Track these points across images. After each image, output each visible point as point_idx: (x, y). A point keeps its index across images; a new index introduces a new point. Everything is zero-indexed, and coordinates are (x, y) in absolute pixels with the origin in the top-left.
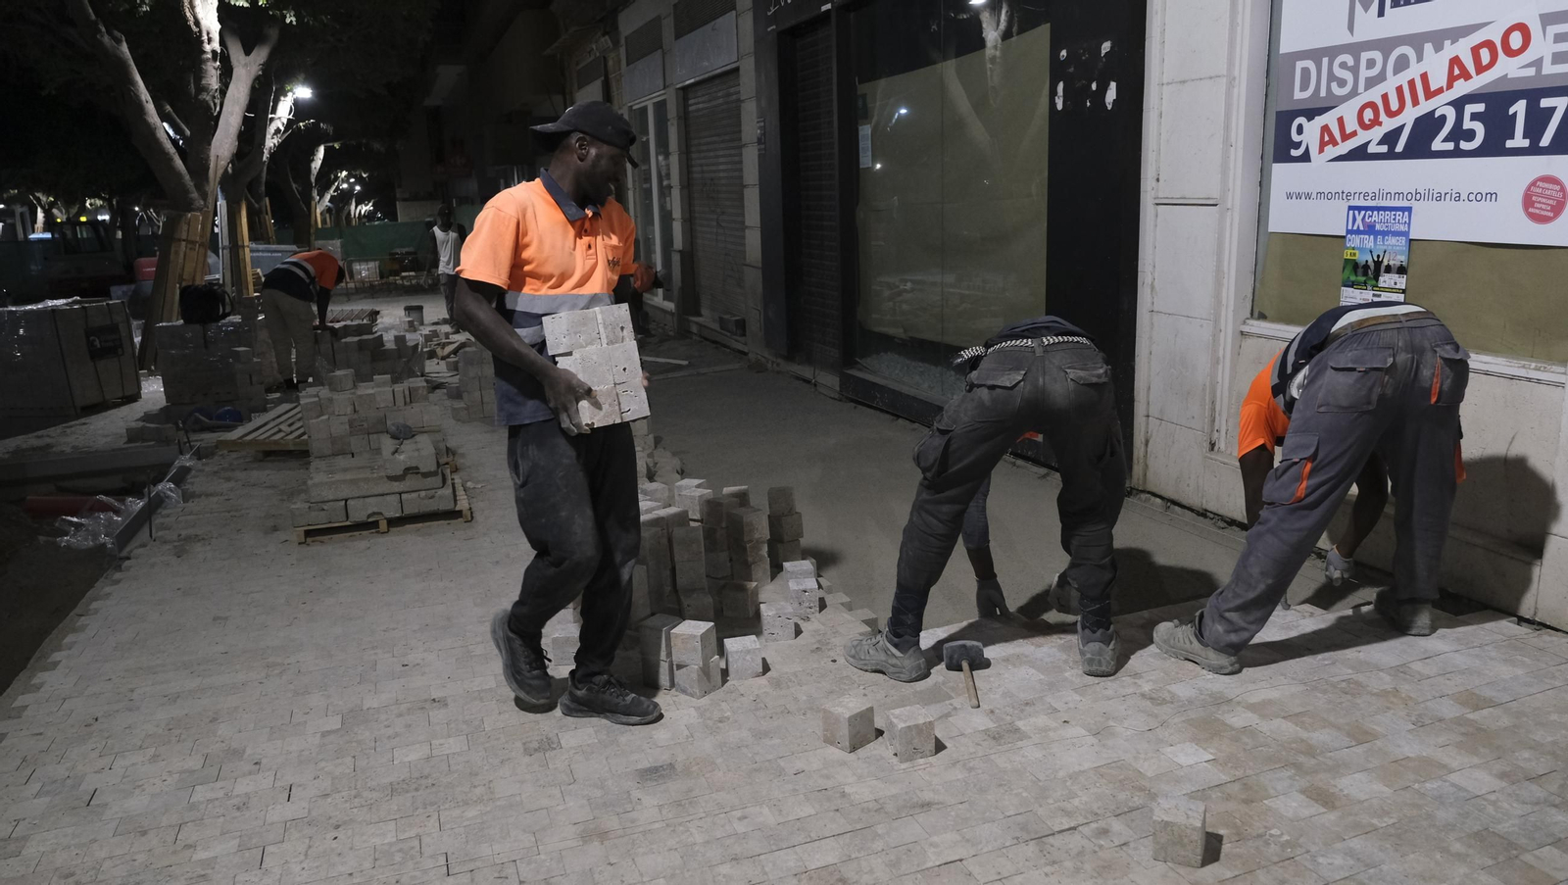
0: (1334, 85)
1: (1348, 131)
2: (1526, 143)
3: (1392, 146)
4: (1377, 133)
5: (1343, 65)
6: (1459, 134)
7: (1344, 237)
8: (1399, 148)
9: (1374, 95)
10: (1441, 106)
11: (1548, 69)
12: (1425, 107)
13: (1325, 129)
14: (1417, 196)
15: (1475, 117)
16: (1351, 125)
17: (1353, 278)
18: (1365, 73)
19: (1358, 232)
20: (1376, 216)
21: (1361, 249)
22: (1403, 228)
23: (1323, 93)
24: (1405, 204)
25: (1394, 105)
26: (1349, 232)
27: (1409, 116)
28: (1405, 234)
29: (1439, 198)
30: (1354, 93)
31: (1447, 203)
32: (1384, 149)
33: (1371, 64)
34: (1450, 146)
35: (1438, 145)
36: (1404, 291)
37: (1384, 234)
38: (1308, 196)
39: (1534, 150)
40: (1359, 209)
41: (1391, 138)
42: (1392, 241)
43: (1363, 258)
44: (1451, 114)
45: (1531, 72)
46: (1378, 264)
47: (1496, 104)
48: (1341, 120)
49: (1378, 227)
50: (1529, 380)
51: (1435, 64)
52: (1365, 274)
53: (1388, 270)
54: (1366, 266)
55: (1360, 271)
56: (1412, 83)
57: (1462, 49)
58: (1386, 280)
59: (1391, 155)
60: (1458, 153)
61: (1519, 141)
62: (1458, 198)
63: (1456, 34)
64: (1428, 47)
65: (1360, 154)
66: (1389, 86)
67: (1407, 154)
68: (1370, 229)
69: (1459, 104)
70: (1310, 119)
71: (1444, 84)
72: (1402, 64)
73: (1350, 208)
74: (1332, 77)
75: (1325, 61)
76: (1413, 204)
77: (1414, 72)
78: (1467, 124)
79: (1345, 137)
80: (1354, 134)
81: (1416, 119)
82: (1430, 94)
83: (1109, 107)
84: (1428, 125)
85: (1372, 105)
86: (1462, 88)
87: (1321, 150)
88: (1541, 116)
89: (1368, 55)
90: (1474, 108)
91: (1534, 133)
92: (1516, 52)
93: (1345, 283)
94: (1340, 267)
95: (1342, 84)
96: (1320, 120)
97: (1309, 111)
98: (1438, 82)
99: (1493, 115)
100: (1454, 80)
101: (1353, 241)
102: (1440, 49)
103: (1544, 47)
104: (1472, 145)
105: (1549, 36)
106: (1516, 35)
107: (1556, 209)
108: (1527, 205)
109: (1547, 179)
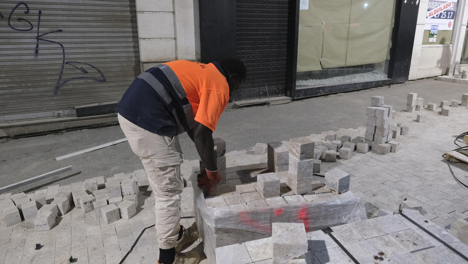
0: (432, 6)
4: (436, 15)
5: (433, 4)
6: (444, 16)
7: (430, 30)
8: (438, 17)
9: (436, 9)
10: (442, 12)
13: (430, 13)
14: (439, 24)
15: (445, 14)
16: (433, 13)
17: (431, 36)
18: (436, 5)
19: (432, 29)
20: (435, 27)
22: (437, 28)
23: (430, 8)
25: (438, 11)
26: (431, 29)
27: (439, 13)
29: (441, 24)
30: (434, 8)
32: (436, 17)
33: (436, 4)
34: (443, 17)
35: (442, 17)
37: (435, 29)
38: (427, 24)
39: (449, 19)
40: (433, 26)
41: (437, 16)
43: (432, 33)
44: (443, 13)
45: (450, 9)
47: (447, 12)
48: (432, 12)
50: (449, 46)
51: (442, 6)
53: (435, 34)
57: (445, 4)
58: (435, 36)
59: (437, 18)
60: (443, 18)
61: (448, 17)
62: (443, 24)
63: (445, 2)
64: (442, 3)
65: (433, 18)
66: (438, 7)
67: (439, 18)
68: (434, 29)
69: (444, 12)
72: (439, 5)
73: (432, 26)
74: (432, 5)
75: (431, 2)
77: (440, 7)
79: (432, 15)
80: (433, 14)
82: (442, 10)
83: (417, 4)
84: (441, 14)
85: (436, 10)
86: (445, 10)
87: (429, 17)
88: (450, 14)
89: (436, 3)
90: (446, 12)
91: (450, 16)
92: (449, 6)
93: (430, 37)
94: (429, 35)
95: (433, 6)
96: (430, 12)
97: (428, 10)
98: (443, 8)
99: (447, 14)
100: (444, 8)
101: (432, 31)
102: (443, 4)
103: (452, 6)
104: (444, 17)
105: (452, 4)
106: (450, 4)
107: (451, 26)
108: (448, 25)
109: (450, 22)
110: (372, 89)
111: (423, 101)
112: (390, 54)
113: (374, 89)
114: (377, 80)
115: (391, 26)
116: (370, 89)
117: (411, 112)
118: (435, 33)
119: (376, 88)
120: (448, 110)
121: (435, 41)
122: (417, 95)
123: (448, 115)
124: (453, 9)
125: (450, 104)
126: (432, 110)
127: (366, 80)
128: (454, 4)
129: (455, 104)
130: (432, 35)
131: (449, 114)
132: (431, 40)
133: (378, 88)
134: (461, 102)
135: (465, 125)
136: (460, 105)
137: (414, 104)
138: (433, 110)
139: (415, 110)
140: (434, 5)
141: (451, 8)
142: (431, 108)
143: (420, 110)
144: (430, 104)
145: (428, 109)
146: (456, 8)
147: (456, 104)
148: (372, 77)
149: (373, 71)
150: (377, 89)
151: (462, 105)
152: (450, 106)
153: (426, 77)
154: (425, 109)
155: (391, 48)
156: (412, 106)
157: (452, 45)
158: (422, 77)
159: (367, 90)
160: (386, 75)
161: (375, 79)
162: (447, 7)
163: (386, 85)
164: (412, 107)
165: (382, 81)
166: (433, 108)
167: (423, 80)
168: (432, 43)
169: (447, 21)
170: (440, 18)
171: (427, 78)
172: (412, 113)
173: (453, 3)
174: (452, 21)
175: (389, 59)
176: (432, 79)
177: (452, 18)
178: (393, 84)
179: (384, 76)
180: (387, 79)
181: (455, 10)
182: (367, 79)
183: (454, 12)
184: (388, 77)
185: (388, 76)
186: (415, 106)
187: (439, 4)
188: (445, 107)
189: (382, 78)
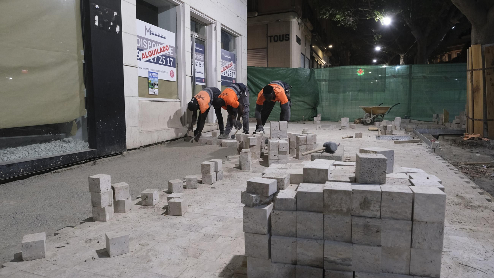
1: (147, 56)
2: (169, 65)
3: (154, 61)
4: (151, 58)
5: (145, 42)
7: (148, 78)
9: (150, 50)
10: (159, 55)
11: (171, 54)
12: (158, 55)
13: (143, 54)
14: (158, 71)
15: (164, 59)
16: (148, 55)
17: (151, 86)
19: (150, 77)
20: (154, 74)
21: (151, 80)
23: (142, 46)
24: (157, 72)
25: (154, 53)
27: (156, 56)
28: (157, 78)
30: (147, 48)
31: (162, 73)
32: (153, 61)
33: (149, 44)
34: (161, 63)
35: (160, 62)
36: (158, 89)
37: (155, 78)
38: (141, 68)
39: (170, 66)
40: (151, 72)
41: (154, 59)
42: (156, 79)
43: (152, 82)
45: (169, 54)
46: (154, 83)
47: (166, 57)
48: (146, 53)
49: (153, 76)
50: (176, 102)
51: (158, 47)
52: (153, 86)
53: (156, 85)
54: (153, 84)
55: (152, 85)
56: (156, 50)
57: (162, 46)
58: (156, 87)
59: (153, 62)
60: (162, 64)
61: (169, 64)
63: (162, 44)
64: (157, 44)
65: (149, 61)
66: (153, 49)
68: (152, 77)
69: (162, 56)
70: (140, 51)
71: (160, 52)
72: (154, 46)
73: (149, 72)
74: (143, 44)
76: (158, 73)
77: (155, 48)
78: (163, 60)
80: (148, 57)
81: (157, 57)
82: (159, 53)
83: (118, 33)
85: (150, 52)
86: (162, 53)
87: (143, 59)
88: (170, 61)
89: (149, 42)
90: (164, 57)
91: (170, 63)
92: (167, 50)
93: (149, 88)
94: (147, 84)
95: (145, 46)
96: (142, 52)
97: (140, 49)
98: (159, 51)
99: (166, 59)
100: (161, 51)
101: (150, 79)
102: (159, 45)
103: (170, 50)
104: (164, 63)
105: (170, 49)
106: (167, 47)
107: (173, 75)
108: (171, 74)
109: (172, 71)
110: (58, 170)
111: (128, 190)
112: (86, 108)
113: (62, 171)
114: (68, 152)
115: (79, 60)
116: (55, 171)
117: (104, 220)
118: (156, 83)
119: (68, 168)
120: (180, 203)
121: (157, 93)
122: (110, 179)
123: (182, 213)
124: (172, 54)
125: (185, 184)
126: (151, 205)
127: (41, 155)
128: (172, 49)
129: (193, 183)
130: (153, 85)
131: (182, 210)
132: (151, 91)
133: (71, 167)
134: (202, 177)
135: (219, 236)
136: (200, 182)
137: (106, 200)
138: (154, 205)
139: (113, 214)
140: (147, 43)
141: (169, 52)
142: (148, 200)
143: (127, 209)
144: (145, 192)
145: (144, 203)
146: (176, 54)
147: (195, 182)
148: (56, 149)
149: (64, 139)
150: (72, 169)
151: (203, 182)
152: (185, 187)
153: (155, 142)
154: (139, 204)
155: (86, 99)
156: (103, 206)
157: (180, 101)
158: (149, 144)
159: (46, 174)
160: (85, 144)
161: (63, 152)
162: (164, 51)
163: (88, 160)
164: (104, 208)
165: (76, 154)
166: (152, 200)
167: (151, 147)
168: (154, 96)
169: (168, 69)
170: (157, 63)
171: (157, 144)
172: (105, 223)
173: (170, 47)
174: (174, 69)
175: (86, 116)
176: (163, 145)
177: (174, 66)
178: (100, 157)
179: (81, 146)
180: (87, 149)
181: (175, 57)
182: (44, 152)
183: (174, 59)
184: (90, 147)
185: (90, 145)
186: (110, 206)
187: (154, 44)
188: (176, 197)
189: (77, 149)
